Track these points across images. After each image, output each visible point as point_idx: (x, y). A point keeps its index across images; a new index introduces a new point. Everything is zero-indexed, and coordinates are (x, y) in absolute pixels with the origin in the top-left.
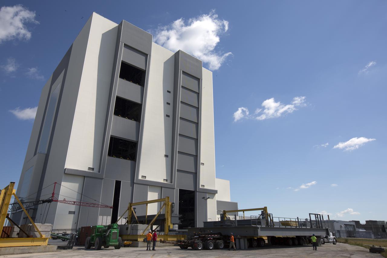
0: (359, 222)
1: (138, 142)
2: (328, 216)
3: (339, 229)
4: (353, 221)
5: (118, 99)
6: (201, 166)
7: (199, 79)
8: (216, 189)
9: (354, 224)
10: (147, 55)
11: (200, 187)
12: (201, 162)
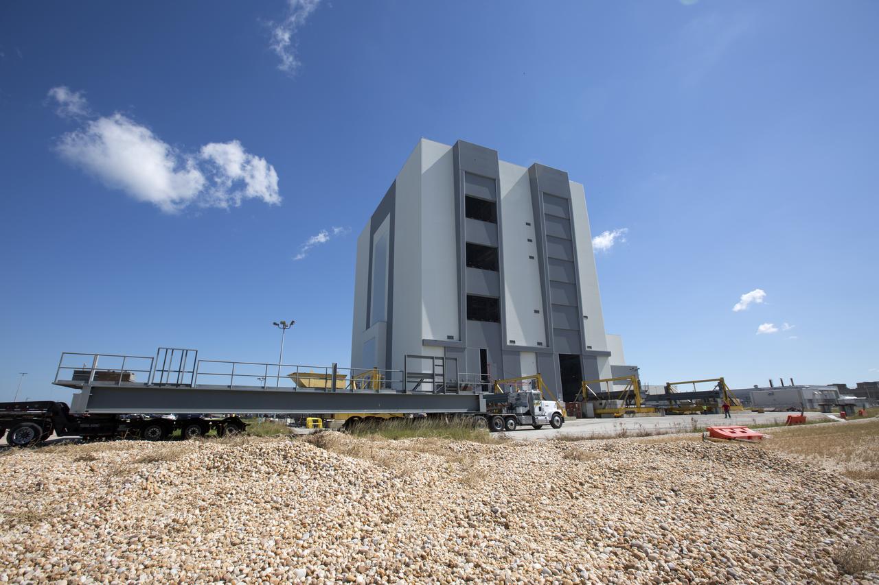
0: (845, 385)
1: (500, 297)
2: (791, 379)
3: (811, 398)
4: (834, 385)
5: (469, 245)
6: (585, 321)
7: (567, 200)
8: (608, 350)
9: (835, 389)
10: (495, 180)
11: (587, 349)
12: (584, 315)
